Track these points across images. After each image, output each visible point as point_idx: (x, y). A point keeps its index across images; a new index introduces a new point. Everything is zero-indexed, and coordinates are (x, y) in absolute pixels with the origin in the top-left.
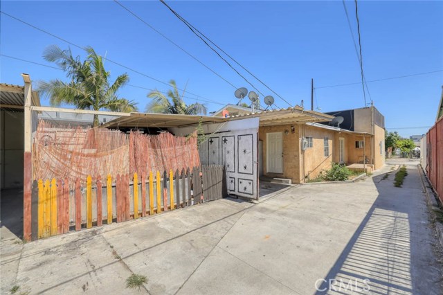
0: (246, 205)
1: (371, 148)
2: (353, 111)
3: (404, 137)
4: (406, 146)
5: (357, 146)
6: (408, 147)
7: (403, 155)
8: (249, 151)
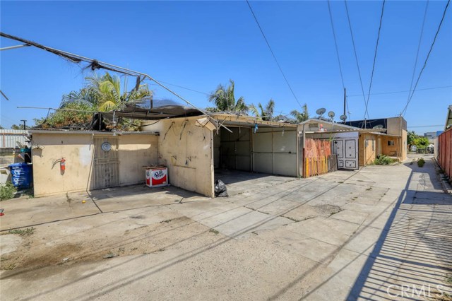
0: (352, 173)
1: (400, 145)
2: (386, 119)
3: (420, 135)
4: (421, 144)
5: (389, 143)
6: (424, 144)
7: (419, 152)
8: (353, 147)
